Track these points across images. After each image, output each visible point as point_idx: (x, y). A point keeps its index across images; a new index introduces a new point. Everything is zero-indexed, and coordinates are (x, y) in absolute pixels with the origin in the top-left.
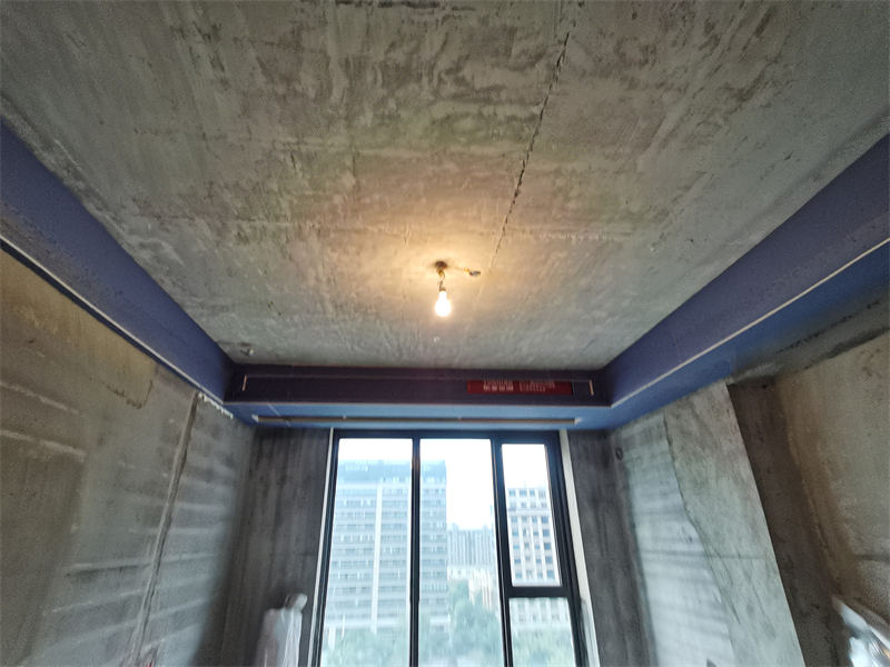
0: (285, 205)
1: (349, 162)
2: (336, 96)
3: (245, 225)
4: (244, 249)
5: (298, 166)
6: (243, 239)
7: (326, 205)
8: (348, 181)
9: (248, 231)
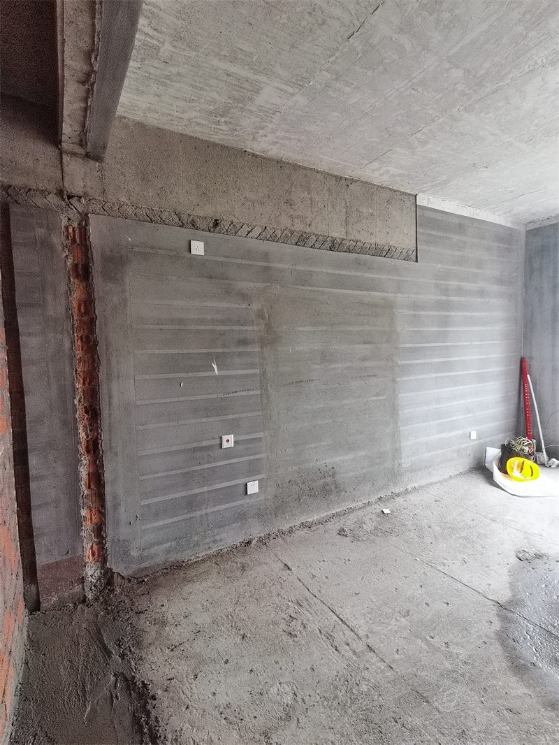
0: (430, 112)
1: (447, 65)
2: (408, 46)
3: (418, 135)
4: (430, 146)
5: (420, 90)
6: (424, 143)
9: (423, 137)
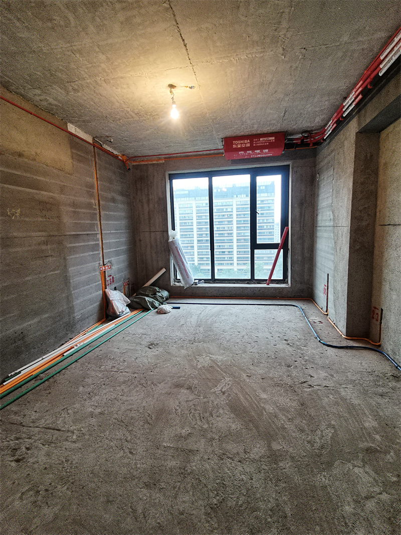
0: (83, 73)
1: (97, 50)
2: (72, 22)
3: (73, 84)
5: (77, 56)
6: (75, 90)
7: (100, 69)
8: (102, 57)
9: (76, 87)
